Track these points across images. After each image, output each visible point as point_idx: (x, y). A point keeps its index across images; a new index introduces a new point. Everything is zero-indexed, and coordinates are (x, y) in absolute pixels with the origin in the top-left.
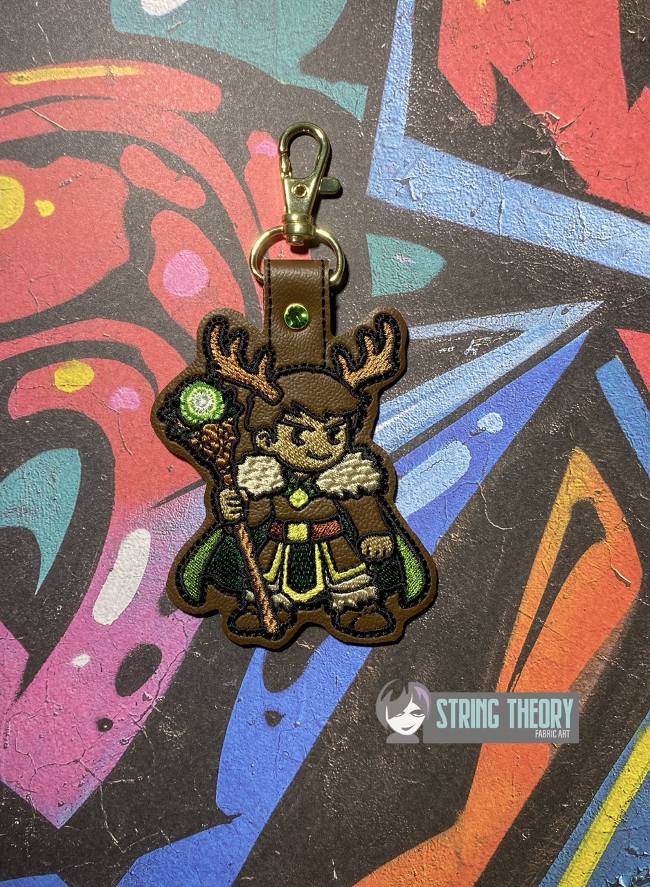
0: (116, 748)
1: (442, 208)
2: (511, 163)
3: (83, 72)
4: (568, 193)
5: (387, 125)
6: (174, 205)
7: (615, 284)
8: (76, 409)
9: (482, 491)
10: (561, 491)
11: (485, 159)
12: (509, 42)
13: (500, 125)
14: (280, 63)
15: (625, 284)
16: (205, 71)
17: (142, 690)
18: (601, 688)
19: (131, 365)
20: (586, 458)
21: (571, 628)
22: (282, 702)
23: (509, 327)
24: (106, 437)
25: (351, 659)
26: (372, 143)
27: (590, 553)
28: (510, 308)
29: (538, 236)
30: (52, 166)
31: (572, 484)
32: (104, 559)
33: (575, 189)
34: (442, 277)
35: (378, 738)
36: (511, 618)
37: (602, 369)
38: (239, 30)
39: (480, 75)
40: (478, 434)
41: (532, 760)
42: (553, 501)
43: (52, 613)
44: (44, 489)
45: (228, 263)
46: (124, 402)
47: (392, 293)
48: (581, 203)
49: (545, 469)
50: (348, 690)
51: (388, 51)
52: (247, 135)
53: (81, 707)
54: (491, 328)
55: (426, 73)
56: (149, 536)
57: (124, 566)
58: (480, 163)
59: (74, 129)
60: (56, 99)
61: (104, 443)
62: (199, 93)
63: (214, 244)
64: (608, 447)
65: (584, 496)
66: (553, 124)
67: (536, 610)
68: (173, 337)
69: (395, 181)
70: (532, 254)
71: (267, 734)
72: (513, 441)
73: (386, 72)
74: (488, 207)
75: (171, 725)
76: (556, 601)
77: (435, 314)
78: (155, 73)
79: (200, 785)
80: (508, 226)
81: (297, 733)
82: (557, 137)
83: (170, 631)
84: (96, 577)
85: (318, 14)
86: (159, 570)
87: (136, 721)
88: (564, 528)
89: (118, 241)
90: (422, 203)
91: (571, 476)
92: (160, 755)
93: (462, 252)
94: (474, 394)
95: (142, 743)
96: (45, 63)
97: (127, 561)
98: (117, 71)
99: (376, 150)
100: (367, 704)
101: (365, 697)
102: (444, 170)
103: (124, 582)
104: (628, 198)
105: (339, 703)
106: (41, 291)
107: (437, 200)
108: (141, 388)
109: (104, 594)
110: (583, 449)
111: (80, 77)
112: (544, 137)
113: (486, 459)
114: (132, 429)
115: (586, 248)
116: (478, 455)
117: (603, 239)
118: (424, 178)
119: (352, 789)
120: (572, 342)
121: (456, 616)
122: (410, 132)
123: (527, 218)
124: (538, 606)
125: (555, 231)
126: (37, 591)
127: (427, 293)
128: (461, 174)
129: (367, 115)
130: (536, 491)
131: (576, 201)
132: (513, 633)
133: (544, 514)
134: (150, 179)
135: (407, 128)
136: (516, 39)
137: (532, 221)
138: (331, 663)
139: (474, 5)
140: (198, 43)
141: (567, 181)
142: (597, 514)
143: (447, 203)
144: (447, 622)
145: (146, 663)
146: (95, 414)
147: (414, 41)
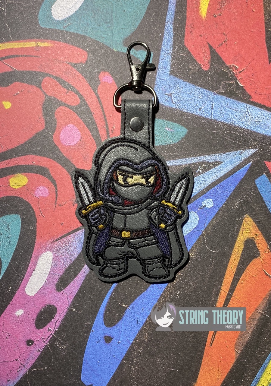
0: (35, 353)
1: (186, 107)
2: (217, 87)
3: (26, 45)
4: (242, 101)
5: (162, 70)
6: (65, 104)
7: (264, 141)
8: (19, 196)
9: (204, 234)
10: (239, 234)
11: (205, 85)
12: (216, 34)
13: (212, 70)
14: (114, 42)
15: (268, 141)
16: (80, 45)
17: (48, 326)
18: (258, 325)
19: (45, 176)
20: (251, 219)
21: (245, 297)
22: (112, 332)
23: (216, 160)
24: (33, 209)
25: (144, 312)
26: (155, 77)
27: (253, 263)
28: (217, 151)
29: (229, 120)
30: (11, 86)
31: (244, 231)
32: (31, 265)
33: (245, 99)
34: (187, 138)
35: (157, 349)
36: (217, 293)
37: (258, 179)
38: (96, 27)
39: (203, 48)
40: (202, 208)
41: (227, 359)
42: (236, 239)
43: (6, 290)
44: (4, 233)
45: (90, 130)
46: (41, 193)
47: (164, 144)
48: (248, 105)
49: (232, 224)
50: (143, 326)
51: (162, 37)
52: (99, 73)
53: (19, 334)
54: (208, 161)
55: (179, 47)
56: (52, 255)
57: (40, 269)
58: (203, 87)
59: (21, 70)
60: (13, 56)
61: (32, 212)
62: (78, 54)
63: (84, 122)
64: (261, 214)
65: (250, 237)
66: (236, 70)
67: (229, 289)
68: (64, 163)
69: (165, 94)
70: (226, 128)
71: (105, 347)
72: (218, 211)
73: (161, 46)
74: (207, 106)
75: (61, 343)
76: (237, 285)
77: (183, 154)
78: (58, 46)
79: (74, 371)
80: (216, 115)
81: (119, 346)
82: (237, 75)
83: (61, 299)
84: (27, 274)
85: (131, 21)
86: (56, 271)
87: (44, 341)
88: (241, 251)
89: (40, 120)
90: (177, 104)
91: (244, 228)
92: (55, 357)
93: (195, 127)
94: (200, 190)
95: (47, 351)
96: (8, 40)
97: (42, 266)
98: (41, 44)
99: (157, 81)
100: (151, 333)
101: (150, 329)
102: (187, 90)
103: (40, 276)
104: (269, 103)
105: (139, 332)
106: (4, 142)
107: (184, 103)
108: (49, 187)
109: (31, 281)
110: (250, 216)
111: (24, 47)
112: (231, 76)
113: (206, 220)
114: (45, 205)
115: (251, 125)
116: (202, 218)
117: (258, 121)
118: (178, 93)
119: (145, 373)
120: (244, 167)
121: (192, 291)
122: (172, 73)
123: (224, 112)
124: (229, 287)
125: (237, 117)
127: (180, 145)
128: (195, 92)
130: (228, 234)
131: (246, 104)
132: (218, 300)
133: (231, 245)
134: (55, 92)
135: (170, 71)
136: (219, 32)
137: (226, 113)
138: (135, 314)
139: (200, 17)
140: (77, 32)
141: (242, 95)
142: (256, 245)
143: (189, 105)
144: (188, 294)
145: (50, 313)
146: (28, 198)
147: (174, 33)
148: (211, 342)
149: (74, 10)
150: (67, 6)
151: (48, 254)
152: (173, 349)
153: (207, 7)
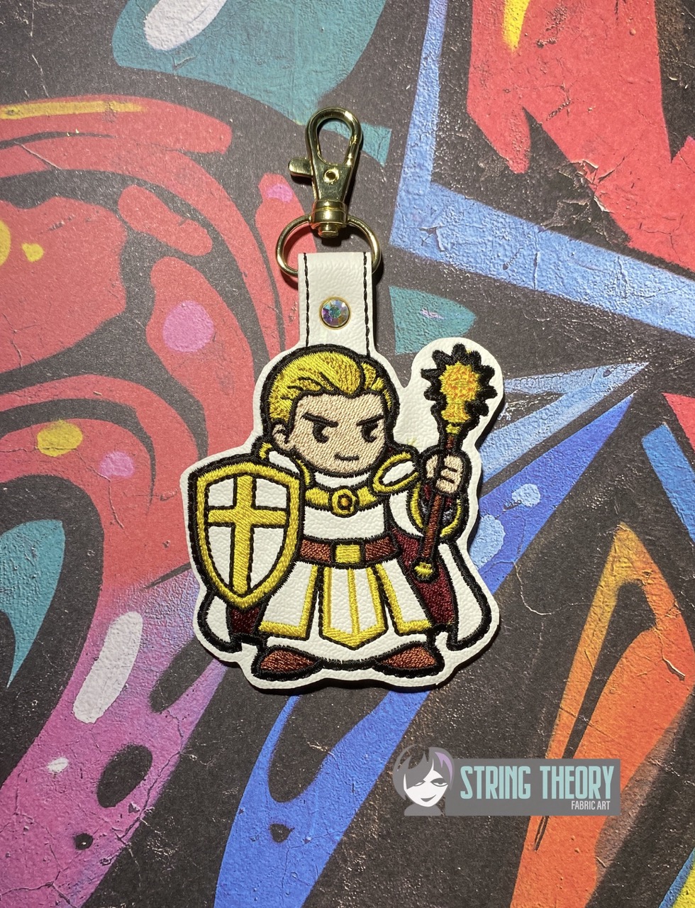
0: (96, 869)
1: (472, 260)
2: (547, 213)
3: (81, 107)
4: (609, 247)
5: (413, 170)
6: (177, 251)
7: (661, 345)
8: (61, 475)
9: (517, 571)
10: (605, 571)
11: (518, 208)
12: (543, 87)
13: (534, 173)
14: (296, 103)
15: (671, 345)
16: (214, 110)
17: (129, 800)
18: (653, 797)
19: (125, 427)
20: (633, 536)
21: (619, 728)
22: (290, 813)
23: (546, 390)
24: (94, 508)
25: (370, 763)
26: (396, 189)
27: (639, 642)
28: (547, 369)
29: (577, 292)
30: (42, 208)
31: (618, 564)
32: (88, 646)
34: (473, 334)
35: (401, 856)
36: (552, 716)
37: (648, 437)
38: (252, 67)
39: (512, 121)
40: (513, 507)
41: (577, 882)
42: (597, 582)
43: (26, 709)
44: (22, 565)
45: (236, 315)
46: (116, 469)
48: (622, 257)
49: (587, 547)
50: (367, 799)
51: (413, 93)
52: (258, 177)
53: (56, 820)
54: (527, 391)
55: (454, 117)
56: (141, 620)
57: (112, 655)
58: (513, 212)
59: (69, 168)
60: (51, 135)
61: (92, 514)
62: (207, 132)
63: (221, 295)
64: (657, 523)
65: (632, 578)
66: (591, 173)
67: (580, 707)
68: (173, 396)
69: (421, 230)
70: (571, 311)
71: (272, 852)
72: (551, 516)
73: (411, 115)
74: (523, 259)
75: (162, 842)
76: (601, 697)
78: (159, 111)
80: (544, 280)
81: (307, 851)
82: (595, 187)
83: (162, 730)
84: (79, 667)
85: (338, 53)
86: (152, 660)
87: (120, 836)
88: (610, 614)
89: (114, 289)
90: (450, 253)
91: (616, 555)
92: (147, 878)
93: (494, 308)
94: (508, 464)
95: (127, 864)
96: (37, 95)
97: (115, 648)
98: (118, 107)
99: (400, 197)
100: (389, 816)
101: (386, 808)
102: (475, 219)
103: (112, 673)
104: (672, 252)
105: (357, 814)
106: (26, 343)
107: (467, 251)
108: (136, 453)
109: (88, 687)
110: (629, 525)
111: (77, 113)
112: (581, 186)
113: (522, 536)
114: (124, 498)
115: (629, 306)
116: (514, 531)
117: (647, 296)
118: (452, 227)
120: (615, 407)
121: (488, 713)
122: (437, 178)
123: (564, 272)
124: (581, 701)
125: (595, 287)
126: (9, 684)
128: (493, 224)
129: (390, 159)
130: (577, 572)
131: (617, 255)
132: (554, 733)
133: (586, 597)
134: (151, 223)
135: (434, 174)
136: (551, 83)
137: (570, 275)
138: (347, 768)
139: (505, 48)
140: (207, 80)
141: (607, 233)
142: (646, 598)
143: (478, 255)
144: (478, 720)
145: (134, 767)
146: (82, 481)
147: (441, 83)
148: (536, 839)
149: (199, 27)
150: (183, 17)
151: (130, 620)
152: (441, 856)
153: (522, 23)
